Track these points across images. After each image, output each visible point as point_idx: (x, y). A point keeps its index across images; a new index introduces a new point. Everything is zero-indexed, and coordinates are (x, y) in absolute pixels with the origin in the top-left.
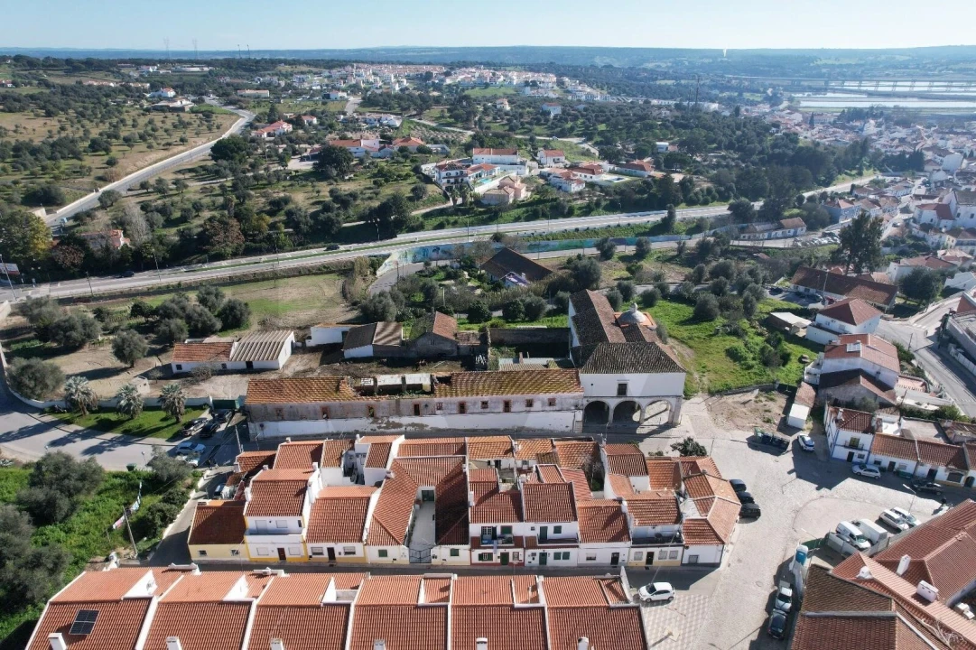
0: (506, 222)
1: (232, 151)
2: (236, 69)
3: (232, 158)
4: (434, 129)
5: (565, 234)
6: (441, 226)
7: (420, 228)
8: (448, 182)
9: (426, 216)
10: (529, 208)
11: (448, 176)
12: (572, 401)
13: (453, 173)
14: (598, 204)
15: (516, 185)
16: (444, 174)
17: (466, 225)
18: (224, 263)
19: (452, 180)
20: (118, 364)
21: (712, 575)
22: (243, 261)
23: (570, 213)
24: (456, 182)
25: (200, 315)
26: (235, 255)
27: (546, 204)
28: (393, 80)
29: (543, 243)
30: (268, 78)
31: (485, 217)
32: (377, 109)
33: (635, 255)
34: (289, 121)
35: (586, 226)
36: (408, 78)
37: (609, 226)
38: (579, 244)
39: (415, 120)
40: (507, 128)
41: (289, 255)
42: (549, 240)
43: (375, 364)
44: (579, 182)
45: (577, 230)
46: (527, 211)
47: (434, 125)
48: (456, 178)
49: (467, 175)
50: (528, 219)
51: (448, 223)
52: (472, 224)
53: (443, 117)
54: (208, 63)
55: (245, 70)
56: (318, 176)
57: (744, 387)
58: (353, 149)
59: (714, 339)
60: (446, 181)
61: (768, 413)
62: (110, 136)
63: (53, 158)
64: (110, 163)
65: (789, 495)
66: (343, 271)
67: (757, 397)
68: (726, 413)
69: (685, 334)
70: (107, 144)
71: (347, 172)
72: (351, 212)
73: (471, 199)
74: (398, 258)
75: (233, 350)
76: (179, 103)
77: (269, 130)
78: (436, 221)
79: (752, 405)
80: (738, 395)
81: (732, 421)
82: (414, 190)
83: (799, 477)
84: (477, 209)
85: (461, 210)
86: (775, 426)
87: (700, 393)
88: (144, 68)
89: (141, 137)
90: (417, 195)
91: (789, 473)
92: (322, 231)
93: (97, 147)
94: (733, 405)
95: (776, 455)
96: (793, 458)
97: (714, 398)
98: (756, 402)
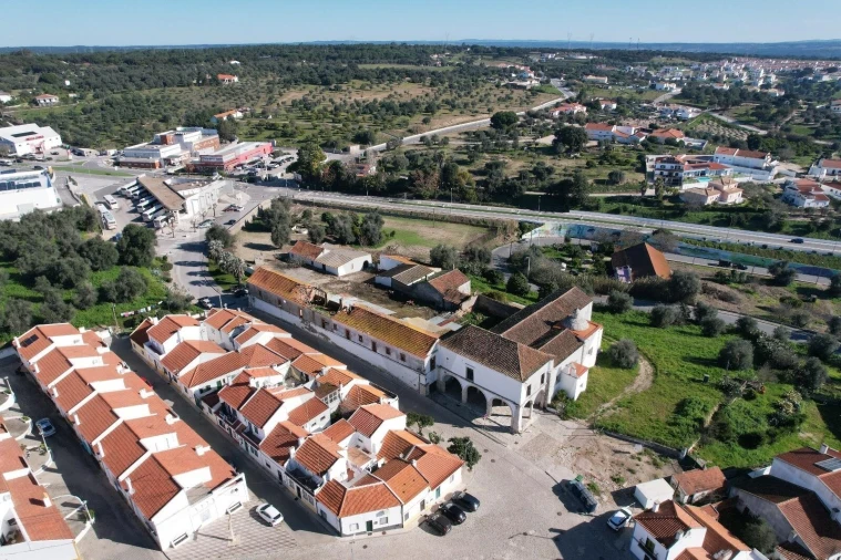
0: (690, 221)
1: (503, 122)
2: (616, 59)
3: (501, 128)
5: (746, 248)
6: (616, 212)
7: (596, 209)
8: (661, 174)
9: (608, 200)
10: (725, 214)
11: (663, 168)
13: (668, 166)
14: (824, 226)
15: (725, 188)
16: (658, 165)
17: (644, 215)
18: (419, 202)
19: (665, 173)
20: (270, 243)
22: (433, 203)
23: (776, 229)
24: (670, 175)
25: (341, 229)
26: (432, 198)
27: (752, 216)
29: (711, 250)
30: (638, 67)
31: (668, 212)
35: (778, 245)
37: (814, 252)
38: (760, 262)
39: (716, 115)
41: (468, 206)
42: (720, 248)
44: (821, 198)
45: (765, 247)
46: (721, 216)
47: (730, 121)
48: (671, 172)
49: (682, 170)
50: (716, 224)
51: (625, 209)
52: (651, 216)
54: (594, 53)
56: (551, 151)
57: (635, 437)
58: (604, 133)
59: (693, 384)
60: (658, 172)
61: (629, 473)
62: (447, 102)
63: (396, 114)
64: (425, 121)
65: (511, 543)
66: (492, 228)
67: (640, 454)
68: (583, 450)
69: (673, 369)
70: (439, 108)
71: (577, 151)
72: (540, 184)
73: (665, 193)
74: (548, 229)
75: (321, 255)
76: (528, 83)
77: (562, 109)
78: (615, 206)
79: (622, 458)
80: (621, 442)
81: (578, 458)
82: (611, 175)
83: (556, 540)
84: (666, 203)
85: (646, 201)
86: (616, 488)
87: (583, 421)
88: (546, 55)
89: (466, 105)
90: (613, 180)
91: (552, 530)
92: (507, 194)
93: (430, 109)
94: (602, 447)
95: (570, 509)
96: (585, 523)
97: (591, 432)
98: (633, 457)
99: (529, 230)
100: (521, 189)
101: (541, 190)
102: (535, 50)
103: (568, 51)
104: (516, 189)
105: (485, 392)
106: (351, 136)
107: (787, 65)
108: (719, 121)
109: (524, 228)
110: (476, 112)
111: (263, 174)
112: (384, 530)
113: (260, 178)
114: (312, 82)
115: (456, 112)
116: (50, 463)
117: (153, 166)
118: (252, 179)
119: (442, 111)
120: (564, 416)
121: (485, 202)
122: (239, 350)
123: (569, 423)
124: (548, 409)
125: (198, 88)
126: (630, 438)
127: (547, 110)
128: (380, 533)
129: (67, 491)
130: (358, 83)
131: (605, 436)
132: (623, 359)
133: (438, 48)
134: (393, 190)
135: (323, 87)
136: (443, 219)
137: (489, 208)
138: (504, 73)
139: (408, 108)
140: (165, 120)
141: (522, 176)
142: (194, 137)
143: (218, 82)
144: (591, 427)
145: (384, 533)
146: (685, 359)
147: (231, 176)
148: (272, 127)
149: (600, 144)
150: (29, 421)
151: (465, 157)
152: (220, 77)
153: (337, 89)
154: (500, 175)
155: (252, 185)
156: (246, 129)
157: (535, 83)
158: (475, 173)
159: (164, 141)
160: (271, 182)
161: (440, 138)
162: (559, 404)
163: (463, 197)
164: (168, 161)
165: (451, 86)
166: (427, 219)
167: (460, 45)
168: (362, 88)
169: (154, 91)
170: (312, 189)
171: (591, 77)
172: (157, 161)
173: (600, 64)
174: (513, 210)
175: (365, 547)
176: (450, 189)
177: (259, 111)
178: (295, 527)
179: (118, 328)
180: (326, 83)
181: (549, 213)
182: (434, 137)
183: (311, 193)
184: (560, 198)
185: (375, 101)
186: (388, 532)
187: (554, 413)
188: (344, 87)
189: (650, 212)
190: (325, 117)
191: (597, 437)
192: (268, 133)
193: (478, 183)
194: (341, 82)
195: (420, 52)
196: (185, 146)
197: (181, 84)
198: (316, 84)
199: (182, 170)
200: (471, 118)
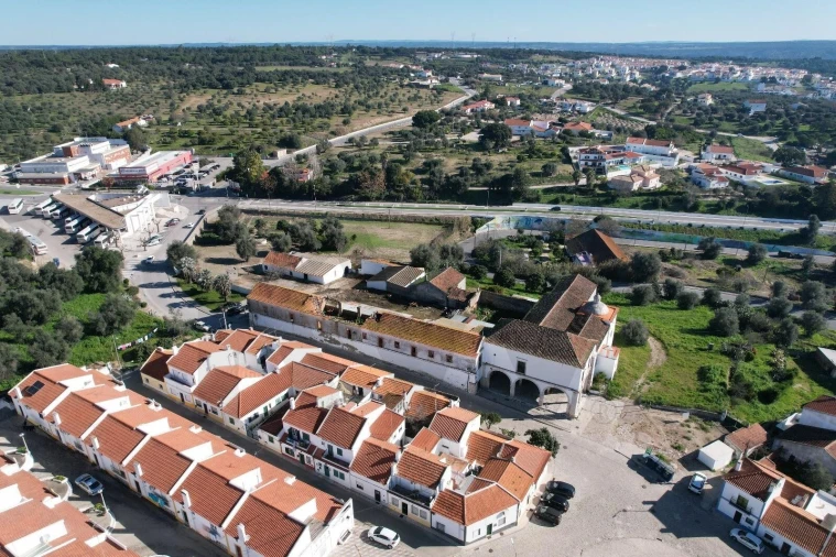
0: (621, 206)
1: (426, 121)
2: (498, 57)
3: (424, 127)
4: (620, 117)
5: (675, 228)
6: (556, 201)
7: (536, 200)
8: (586, 164)
9: (547, 191)
10: (651, 198)
11: (587, 159)
12: (467, 363)
13: (592, 156)
14: (730, 204)
15: (646, 174)
16: (583, 156)
17: (581, 204)
18: (368, 204)
19: (590, 163)
20: (238, 257)
21: (451, 549)
22: (382, 204)
23: (694, 209)
24: (594, 165)
25: (306, 236)
26: (378, 199)
27: (673, 197)
28: (627, 72)
29: (647, 232)
30: (520, 65)
31: (601, 199)
32: (579, 96)
33: (746, 260)
34: (494, 101)
35: (701, 223)
36: (642, 71)
37: (729, 227)
38: (687, 240)
39: (609, 108)
40: (693, 122)
41: (416, 205)
42: (654, 229)
43: (381, 297)
44: (722, 180)
45: (690, 225)
46: (648, 200)
47: (623, 113)
48: (594, 162)
49: (604, 160)
50: (645, 208)
51: (563, 199)
52: (587, 204)
53: (634, 107)
54: (478, 52)
55: (505, 58)
56: (479, 146)
57: (678, 406)
58: (523, 128)
59: (701, 353)
60: (583, 163)
61: (685, 440)
62: (360, 103)
63: (313, 116)
64: (345, 123)
65: (618, 521)
66: (448, 225)
67: (687, 421)
68: (637, 425)
69: (677, 341)
70: (354, 109)
71: (503, 146)
72: (481, 179)
73: (595, 182)
74: (500, 222)
76: (429, 82)
77: (474, 106)
78: (553, 196)
79: (675, 427)
80: (667, 412)
81: (637, 434)
82: (544, 167)
83: (652, 511)
84: (598, 191)
85: (580, 190)
86: (680, 455)
87: (627, 399)
88: (432, 54)
89: (380, 105)
90: (547, 172)
91: (645, 503)
92: (450, 190)
93: (346, 111)
94: (654, 421)
95: (651, 481)
96: (668, 492)
97: (638, 407)
98: (682, 425)
99: (482, 225)
100: (465, 185)
101: (484, 185)
102: (419, 50)
103: (453, 51)
104: (460, 186)
105: (537, 383)
106: (275, 141)
107: (646, 63)
108: (613, 114)
109: (476, 223)
110: (393, 112)
111: (191, 183)
112: (500, 532)
113: (191, 189)
114: (212, 86)
115: (372, 112)
116: (114, 524)
117: (60, 181)
118: (183, 190)
119: (357, 112)
120: (608, 396)
121: (431, 200)
122: (278, 372)
123: (616, 402)
124: (591, 391)
125: (82, 94)
126: (675, 408)
127: (458, 107)
128: (498, 535)
129: (150, 551)
130: (262, 86)
131: (651, 410)
132: (637, 338)
133: (325, 49)
134: (338, 193)
135: (225, 91)
136: (396, 220)
137: (437, 206)
138: (404, 73)
139: (324, 110)
140: (55, 130)
141: (462, 172)
142: (102, 147)
143: (105, 88)
144: (636, 403)
145: (502, 534)
146: (683, 331)
147: (159, 189)
148: (185, 134)
149: (522, 139)
150: (65, 481)
151: (400, 157)
152: (106, 82)
153: (240, 93)
154: (441, 172)
155: (185, 197)
156: (156, 138)
157: (435, 82)
158: (417, 171)
159: (67, 153)
160: (204, 192)
161: (369, 137)
162: (601, 386)
163: (410, 198)
164: (78, 175)
165: (357, 87)
166: (380, 220)
167: (345, 46)
168: (267, 91)
169: (28, 98)
170: (251, 197)
171: (485, 75)
172: (65, 176)
173: (486, 62)
174: (461, 206)
175: (491, 551)
176: (395, 190)
177: (166, 118)
178: (415, 545)
179: (117, 363)
180: (227, 87)
181: (501, 207)
182: (363, 138)
183: (251, 201)
184: (504, 191)
185: (286, 103)
186: (504, 532)
187: (597, 395)
188: (248, 91)
189: (586, 200)
190: (239, 122)
191: (646, 411)
192: (183, 141)
193: (423, 181)
194: (242, 85)
195: (309, 54)
196: (94, 158)
197: (59, 89)
198: (216, 88)
199: (99, 184)
200: (389, 118)
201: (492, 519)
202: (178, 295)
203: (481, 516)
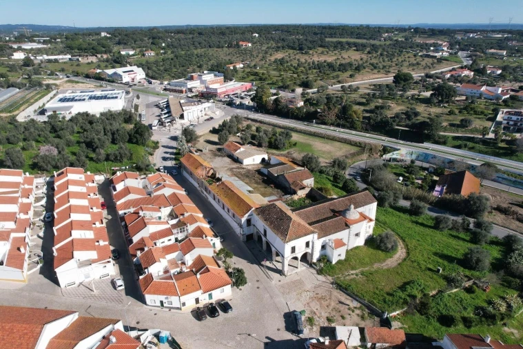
3: (400, 83)
6: (459, 147)
7: (444, 143)
8: (508, 123)
9: (455, 138)
11: (510, 119)
12: (239, 221)
13: (514, 118)
16: (506, 117)
17: (481, 152)
18: (323, 126)
19: (511, 123)
20: (217, 141)
22: (332, 128)
24: (515, 125)
26: (332, 124)
31: (501, 151)
41: (354, 132)
48: (516, 122)
51: (466, 146)
52: (486, 153)
56: (427, 101)
57: (357, 296)
58: (475, 91)
59: (428, 272)
60: (505, 122)
61: (340, 318)
62: (372, 64)
63: (334, 70)
64: (351, 76)
65: (238, 338)
66: (361, 147)
67: (355, 308)
68: (320, 296)
69: (420, 259)
70: (364, 68)
71: (447, 102)
72: (408, 122)
73: (504, 137)
74: (404, 152)
75: (238, 151)
76: (441, 54)
77: (453, 73)
78: (459, 142)
79: (342, 308)
80: (348, 297)
81: (313, 300)
82: (462, 120)
83: (266, 344)
84: (502, 145)
85: (485, 142)
86: (326, 324)
87: (330, 278)
88: (468, 34)
89: (384, 67)
90: (464, 124)
91: (267, 338)
92: (382, 127)
93: (358, 69)
94: (333, 298)
95: (288, 329)
96: (291, 340)
97: (331, 286)
98: (349, 309)
99: (389, 152)
100: (392, 124)
101: (406, 126)
104: (388, 124)
105: (271, 245)
106: (298, 82)
109: (385, 150)
110: (389, 72)
111: (238, 101)
112: (170, 309)
113: (235, 104)
114: (293, 48)
115: (376, 71)
116: (41, 234)
117: (181, 92)
118: (230, 104)
119: (367, 69)
120: (320, 272)
121: (366, 131)
122: (152, 196)
123: (321, 278)
124: (312, 265)
125: (227, 49)
126: (354, 296)
127: (442, 73)
128: (167, 310)
129: (40, 249)
130: (321, 49)
131: (339, 291)
133: (389, 29)
134: (308, 117)
135: (298, 52)
136: (333, 139)
137: (368, 135)
138: (425, 47)
139: (343, 68)
140: (200, 67)
141: (397, 116)
142: (208, 77)
143: (238, 46)
144: (332, 283)
145: (170, 310)
146: (436, 254)
147: (221, 101)
148: (256, 74)
149: (467, 99)
150: (45, 213)
151: (364, 100)
152: (241, 43)
153: (306, 53)
154: (381, 114)
155: (229, 107)
156: (241, 74)
157: (446, 54)
158: (367, 111)
159: (191, 78)
160: (241, 106)
161: (354, 87)
162: (324, 265)
163: (352, 126)
164: (190, 90)
165: (381, 55)
166: (323, 137)
168: (322, 53)
169: (203, 50)
170: (261, 112)
171: (493, 51)
172: (184, 89)
174: (383, 138)
175: (155, 314)
176: (345, 119)
177: (253, 64)
178: (127, 294)
179: (109, 175)
180: (301, 49)
181: (408, 143)
182: (350, 86)
183: (260, 115)
184: (418, 132)
185: (325, 62)
186: (172, 310)
187: (315, 269)
188: (311, 52)
189: (486, 150)
190: (290, 70)
191: (333, 290)
192: (252, 77)
193: (364, 118)
194: (311, 49)
195: (375, 31)
196: (203, 82)
197: (219, 47)
198: (295, 49)
199: (196, 96)
200: (385, 76)
201: (162, 298)
202: (171, 153)
203: (155, 293)
